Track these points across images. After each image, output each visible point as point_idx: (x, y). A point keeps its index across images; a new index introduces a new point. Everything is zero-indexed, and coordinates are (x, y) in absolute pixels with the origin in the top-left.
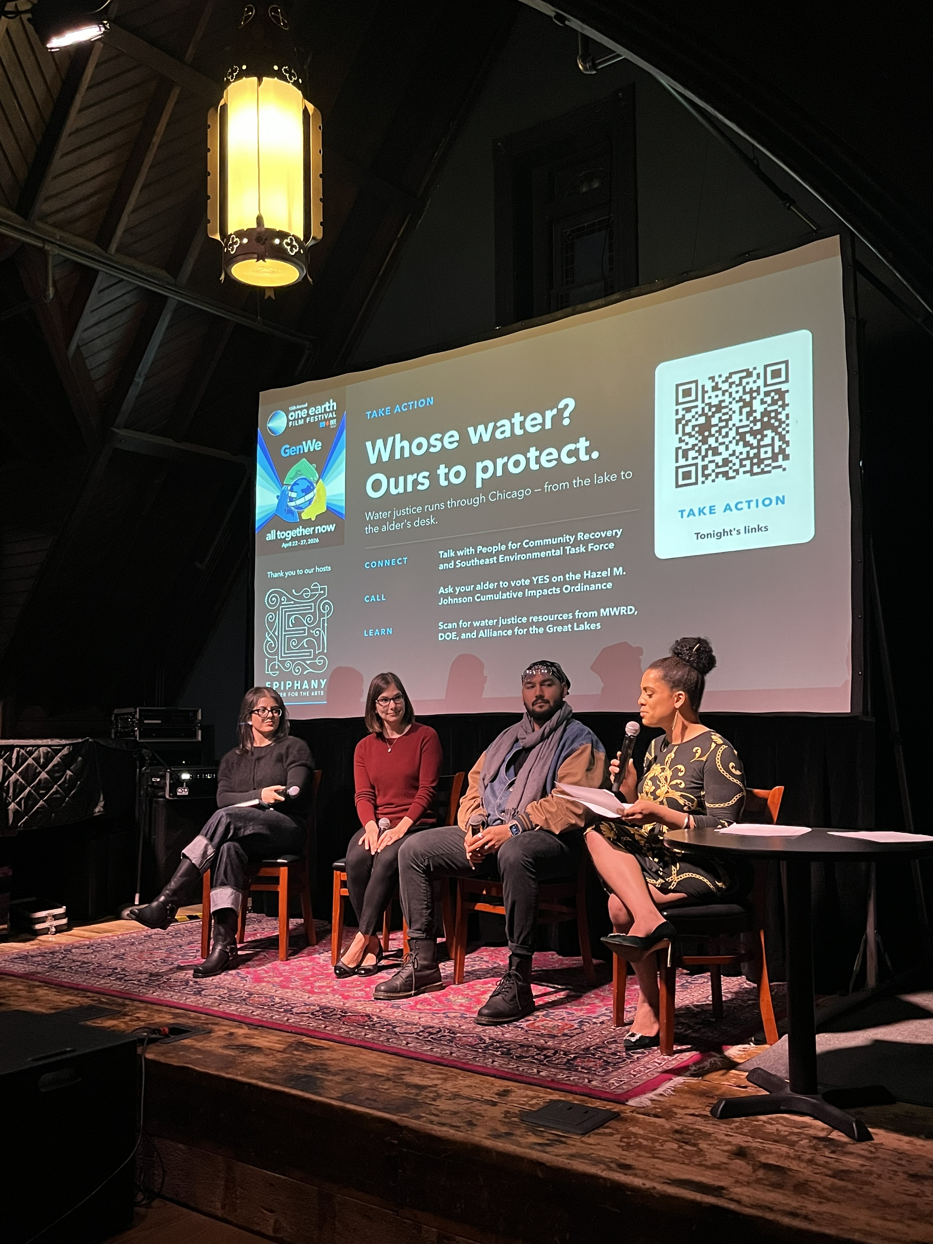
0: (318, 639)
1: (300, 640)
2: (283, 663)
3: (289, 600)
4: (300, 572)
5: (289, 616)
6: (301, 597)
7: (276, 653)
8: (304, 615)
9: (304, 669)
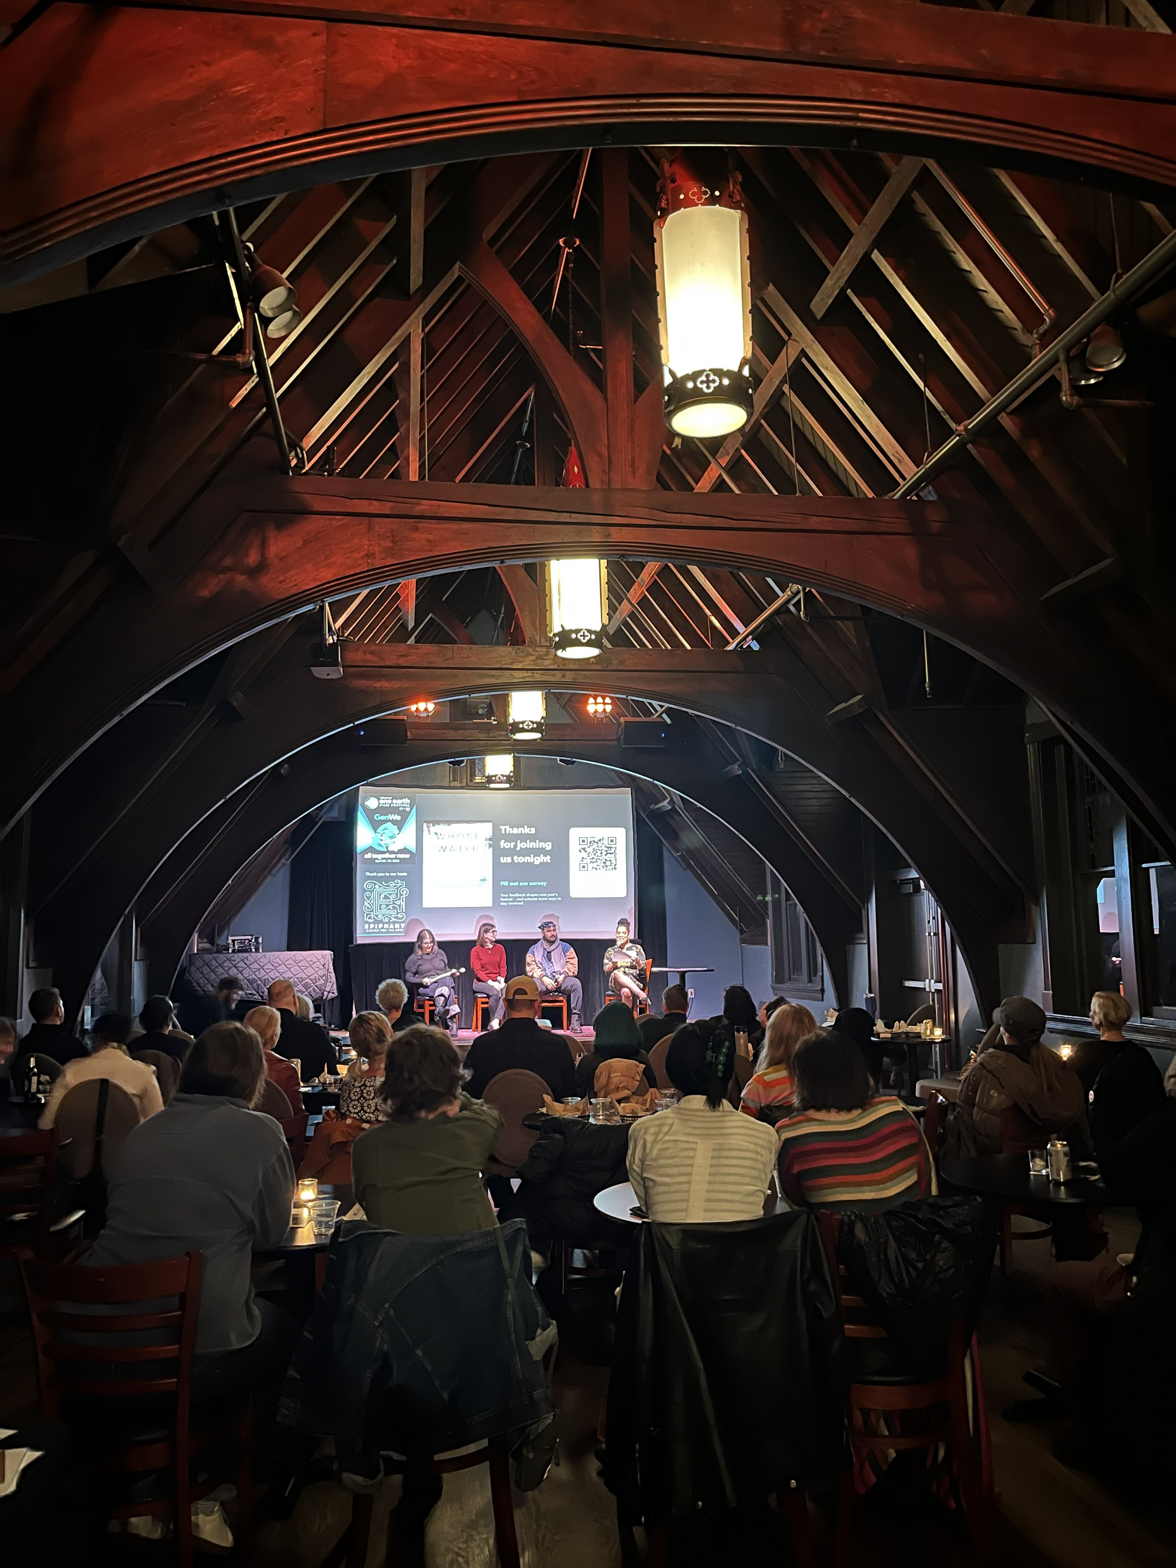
0: (399, 906)
1: (387, 906)
2: (377, 916)
3: (380, 886)
4: (387, 874)
5: (380, 895)
6: (388, 886)
7: (372, 911)
8: (390, 895)
9: (390, 919)
